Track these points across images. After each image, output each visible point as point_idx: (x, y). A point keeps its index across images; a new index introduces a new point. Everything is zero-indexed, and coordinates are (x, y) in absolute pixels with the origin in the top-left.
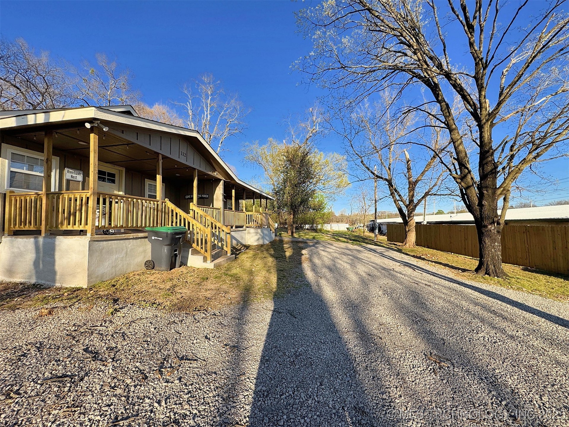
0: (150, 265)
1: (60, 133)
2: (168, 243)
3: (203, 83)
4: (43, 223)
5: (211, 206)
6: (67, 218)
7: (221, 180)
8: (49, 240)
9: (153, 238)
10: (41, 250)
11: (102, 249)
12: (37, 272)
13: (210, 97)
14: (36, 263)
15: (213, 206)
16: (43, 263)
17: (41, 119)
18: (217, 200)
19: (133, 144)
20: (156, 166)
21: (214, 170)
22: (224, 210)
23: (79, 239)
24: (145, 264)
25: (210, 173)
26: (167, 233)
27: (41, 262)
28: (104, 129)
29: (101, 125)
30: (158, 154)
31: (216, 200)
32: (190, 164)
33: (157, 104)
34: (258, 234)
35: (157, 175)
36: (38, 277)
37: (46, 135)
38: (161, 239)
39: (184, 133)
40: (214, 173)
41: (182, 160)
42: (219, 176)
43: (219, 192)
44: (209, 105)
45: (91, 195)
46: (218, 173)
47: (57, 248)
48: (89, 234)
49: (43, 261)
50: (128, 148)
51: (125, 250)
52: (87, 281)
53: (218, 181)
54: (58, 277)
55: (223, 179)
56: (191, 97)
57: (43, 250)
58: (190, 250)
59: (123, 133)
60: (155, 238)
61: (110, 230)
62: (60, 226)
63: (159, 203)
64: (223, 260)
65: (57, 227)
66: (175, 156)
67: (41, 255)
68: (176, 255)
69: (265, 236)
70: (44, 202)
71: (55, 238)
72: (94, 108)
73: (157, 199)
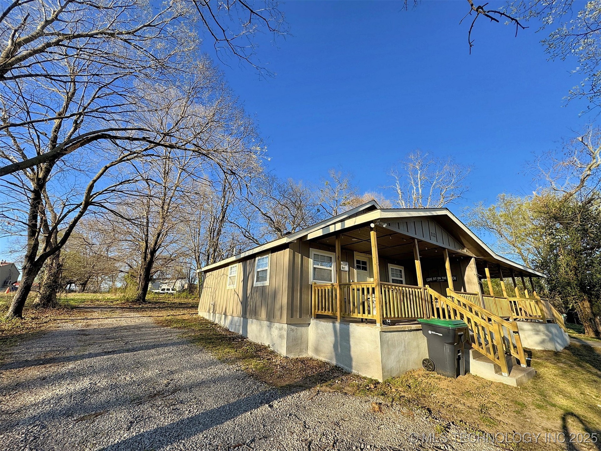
0: (429, 365)
1: (345, 235)
2: (450, 341)
3: (411, 161)
4: (338, 310)
5: (463, 291)
6: (357, 307)
7: (471, 257)
8: (344, 326)
9: (430, 332)
10: (338, 335)
11: (389, 341)
12: (336, 355)
13: (419, 172)
14: (335, 346)
15: (465, 290)
16: (340, 347)
17: (338, 227)
18: (470, 282)
19: (396, 233)
20: (413, 252)
21: (463, 247)
22: (483, 296)
23: (370, 328)
24: (423, 363)
25: (460, 251)
26: (448, 329)
27: (339, 346)
28: (384, 226)
29: (381, 223)
30: (413, 239)
31: (468, 283)
32: (440, 244)
33: (366, 193)
34: (541, 334)
35: (416, 261)
36: (337, 360)
37: (337, 238)
38: (441, 335)
39: (436, 213)
40: (463, 251)
41: (433, 242)
42: (470, 254)
43: (471, 272)
44: (419, 179)
45: (376, 286)
46: (467, 250)
47: (351, 335)
48: (378, 324)
49: (340, 345)
50: (391, 238)
51: (403, 344)
52: (382, 375)
53: (469, 258)
54: (354, 364)
55: (474, 256)
56: (398, 177)
57: (340, 335)
58: (471, 351)
59: (390, 226)
60: (433, 332)
61: (387, 320)
62: (351, 314)
63: (421, 290)
64: (523, 374)
65: (349, 314)
66: (427, 239)
67: (339, 339)
68: (459, 358)
69: (555, 337)
70: (338, 291)
71: (349, 324)
72: (379, 210)
73: (419, 286)
